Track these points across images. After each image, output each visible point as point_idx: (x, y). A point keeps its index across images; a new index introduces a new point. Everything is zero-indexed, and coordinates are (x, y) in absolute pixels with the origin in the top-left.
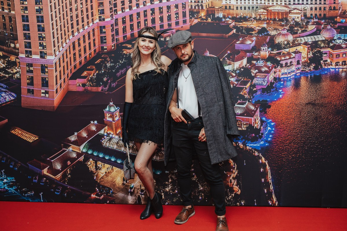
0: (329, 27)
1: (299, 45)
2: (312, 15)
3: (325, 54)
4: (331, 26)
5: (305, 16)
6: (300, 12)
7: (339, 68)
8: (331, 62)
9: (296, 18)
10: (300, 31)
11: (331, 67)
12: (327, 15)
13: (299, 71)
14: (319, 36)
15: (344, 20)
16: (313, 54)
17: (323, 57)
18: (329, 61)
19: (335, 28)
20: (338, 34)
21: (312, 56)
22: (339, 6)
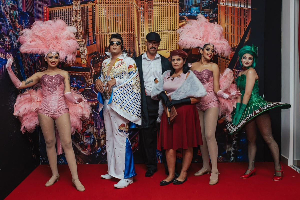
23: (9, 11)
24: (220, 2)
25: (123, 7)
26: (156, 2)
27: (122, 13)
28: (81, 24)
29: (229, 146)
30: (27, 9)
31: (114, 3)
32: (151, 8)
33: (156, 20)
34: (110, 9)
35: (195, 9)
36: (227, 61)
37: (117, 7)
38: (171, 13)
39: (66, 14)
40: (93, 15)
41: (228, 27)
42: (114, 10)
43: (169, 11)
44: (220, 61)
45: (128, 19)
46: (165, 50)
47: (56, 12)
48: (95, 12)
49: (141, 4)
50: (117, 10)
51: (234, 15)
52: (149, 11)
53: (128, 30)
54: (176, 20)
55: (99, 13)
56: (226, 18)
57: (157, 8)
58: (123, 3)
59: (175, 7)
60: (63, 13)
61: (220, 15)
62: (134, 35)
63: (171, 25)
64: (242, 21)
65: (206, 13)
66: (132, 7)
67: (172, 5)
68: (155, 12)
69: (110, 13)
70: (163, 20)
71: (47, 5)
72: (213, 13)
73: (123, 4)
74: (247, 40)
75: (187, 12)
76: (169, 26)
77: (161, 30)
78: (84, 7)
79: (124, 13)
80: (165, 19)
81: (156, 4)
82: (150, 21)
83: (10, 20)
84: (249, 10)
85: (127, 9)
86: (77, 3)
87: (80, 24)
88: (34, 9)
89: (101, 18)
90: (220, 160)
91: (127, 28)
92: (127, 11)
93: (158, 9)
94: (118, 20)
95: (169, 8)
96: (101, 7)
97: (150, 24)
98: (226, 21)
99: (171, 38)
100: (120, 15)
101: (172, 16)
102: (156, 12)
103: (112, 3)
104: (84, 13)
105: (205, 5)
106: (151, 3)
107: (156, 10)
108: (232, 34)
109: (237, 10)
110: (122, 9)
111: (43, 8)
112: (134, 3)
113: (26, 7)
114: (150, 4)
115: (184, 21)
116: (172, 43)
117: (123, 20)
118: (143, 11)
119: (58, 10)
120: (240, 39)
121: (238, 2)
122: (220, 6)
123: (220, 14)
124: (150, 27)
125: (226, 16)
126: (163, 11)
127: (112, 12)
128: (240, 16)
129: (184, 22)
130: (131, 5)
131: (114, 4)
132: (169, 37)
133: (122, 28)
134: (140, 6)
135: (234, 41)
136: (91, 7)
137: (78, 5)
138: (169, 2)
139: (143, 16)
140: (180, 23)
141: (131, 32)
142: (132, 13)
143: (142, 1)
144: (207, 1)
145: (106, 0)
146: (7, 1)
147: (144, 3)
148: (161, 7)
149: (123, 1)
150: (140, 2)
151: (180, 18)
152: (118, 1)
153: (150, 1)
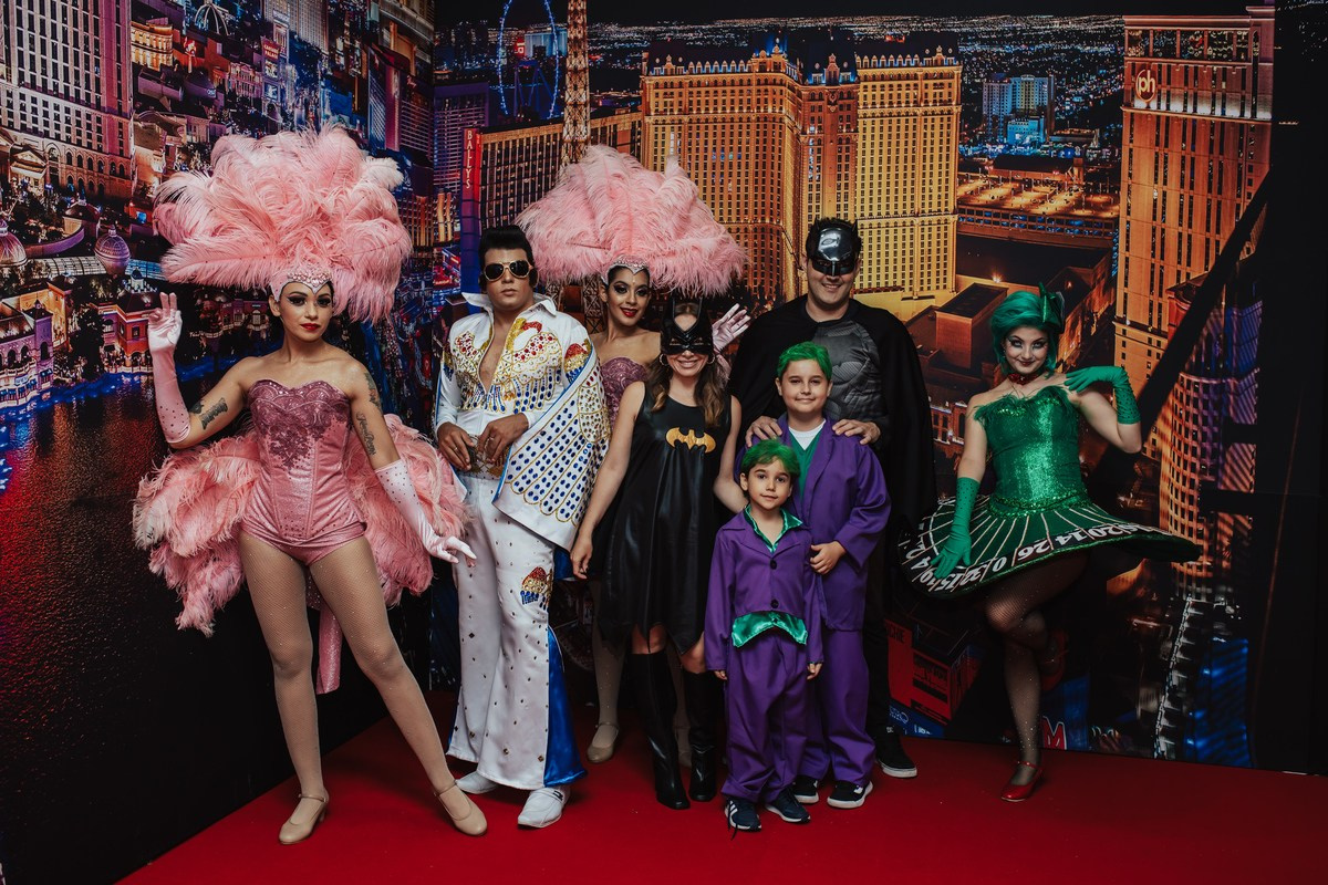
0: (113, 232)
1: (43, 284)
2: (70, 180)
3: (109, 322)
4: (117, 229)
5: (54, 179)
6: (40, 161)
7: (140, 374)
8: (124, 354)
9: (32, 182)
10: (43, 236)
11: (122, 369)
12: (107, 191)
13: (47, 385)
14: (92, 258)
15: (141, 217)
16: (80, 322)
17: (104, 336)
18: (118, 347)
19: (126, 239)
20: (135, 261)
21: (78, 328)
22: (132, 167)
24: (1133, 100)
25: (745, 125)
26: (869, 106)
27: (740, 149)
29: (1151, 691)
30: (404, 142)
31: (711, 111)
32: (848, 127)
33: (867, 173)
34: (694, 135)
35: (1026, 127)
36: (1155, 338)
37: (719, 126)
38: (929, 146)
39: (539, 153)
41: (1164, 200)
42: (711, 139)
43: (917, 139)
44: (1124, 339)
45: (760, 170)
46: (899, 291)
47: (507, 148)
48: (639, 147)
49: (813, 114)
50: (719, 138)
51: (1193, 150)
52: (840, 139)
53: (759, 212)
54: (947, 172)
55: (656, 150)
56: (1157, 161)
57: (873, 128)
58: (745, 111)
59: (945, 123)
60: (528, 151)
61: (1131, 150)
62: (778, 233)
63: (927, 194)
64: (1230, 175)
65: (1070, 145)
66: (777, 127)
67: (933, 114)
68: (864, 144)
69: (694, 150)
70: (893, 172)
71: (475, 123)
72: (1103, 144)
73: (745, 116)
74: (1248, 252)
75: (994, 143)
76: (916, 198)
77: (883, 214)
78: (604, 129)
79: (747, 149)
80: (901, 168)
82: (843, 177)
84: (1262, 125)
85: (758, 132)
86: (581, 113)
88: (432, 138)
90: (1109, 745)
91: (756, 204)
92: (758, 142)
93: (877, 133)
94: (722, 174)
95: (918, 128)
96: (664, 128)
97: (843, 191)
98: (1156, 174)
99: (922, 244)
100: (731, 156)
101: (932, 157)
102: (868, 141)
103: (703, 112)
105: (1068, 111)
106: (849, 109)
107: (869, 134)
108: (1180, 229)
109: (1209, 128)
110: (740, 134)
111: (462, 133)
112: (784, 111)
113: (400, 136)
114: (845, 113)
115: (977, 178)
116: (926, 264)
117: (743, 174)
118: (820, 140)
119: (514, 141)
120: (1217, 250)
121: (1214, 96)
122: (1132, 114)
123: (1131, 146)
124: (842, 203)
125: (1157, 153)
126: (894, 141)
127: (702, 146)
129: (980, 183)
130: (774, 118)
131: (711, 117)
132: (917, 241)
133: (738, 204)
134: (808, 121)
135: (1189, 257)
136: (628, 127)
137: (583, 122)
138: (922, 105)
139: (819, 158)
140: (964, 183)
141: (767, 221)
143: (813, 103)
144: (1078, 95)
145: (680, 102)
146: (328, 117)
147: (824, 109)
148: (890, 122)
149: (745, 102)
150: (807, 106)
151: (961, 167)
152: (724, 101)
153: (847, 102)
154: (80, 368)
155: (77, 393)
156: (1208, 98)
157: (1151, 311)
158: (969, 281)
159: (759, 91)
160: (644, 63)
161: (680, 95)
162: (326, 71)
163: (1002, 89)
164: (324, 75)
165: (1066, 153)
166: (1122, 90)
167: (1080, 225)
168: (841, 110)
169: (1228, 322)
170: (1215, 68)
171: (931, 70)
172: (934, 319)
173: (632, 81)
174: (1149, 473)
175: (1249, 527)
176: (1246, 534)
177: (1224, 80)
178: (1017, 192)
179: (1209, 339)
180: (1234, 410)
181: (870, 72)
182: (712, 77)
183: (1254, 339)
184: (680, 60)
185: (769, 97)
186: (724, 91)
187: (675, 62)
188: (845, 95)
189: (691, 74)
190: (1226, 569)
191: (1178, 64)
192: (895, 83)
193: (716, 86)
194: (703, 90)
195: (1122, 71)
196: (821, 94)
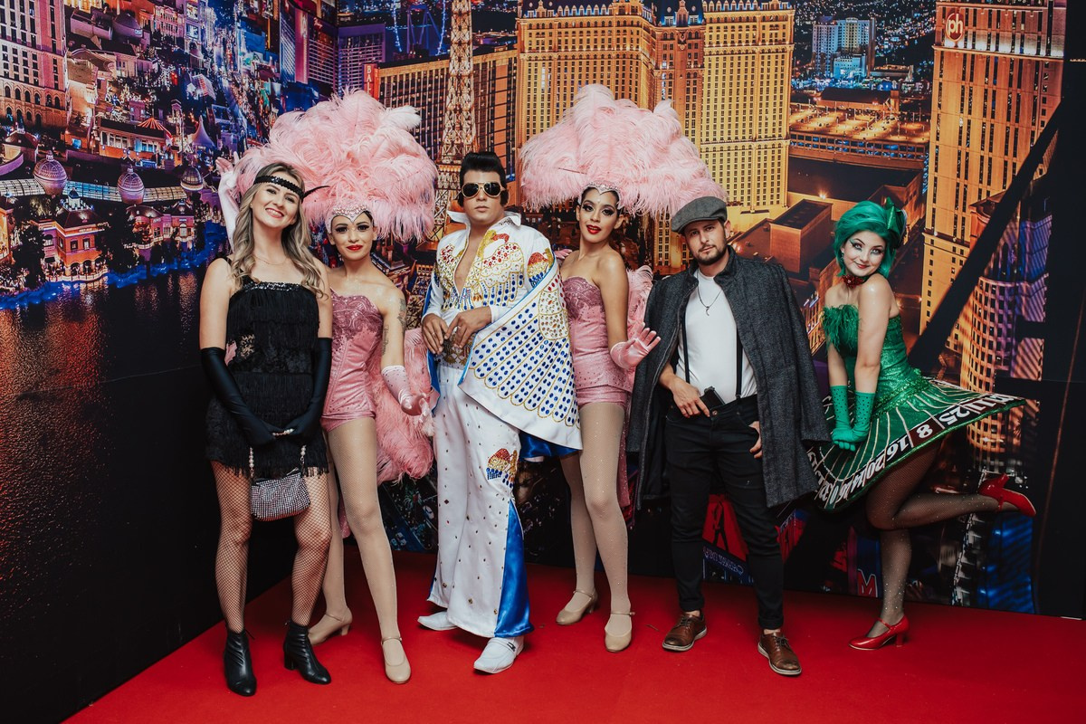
0: (50, 157)
2: (9, 111)
3: (49, 237)
4: (54, 154)
7: (79, 282)
8: (63, 265)
11: (62, 278)
12: (44, 121)
14: (30, 180)
15: (79, 143)
16: (22, 238)
17: (45, 249)
18: (58, 259)
19: (62, 163)
20: (72, 182)
21: (20, 243)
22: (67, 99)
23: (247, 85)
24: (943, 40)
25: (606, 61)
26: (714, 45)
28: (473, 118)
29: (950, 549)
30: (311, 75)
31: (577, 49)
32: (696, 63)
33: (712, 104)
34: (562, 70)
35: (849, 63)
36: (959, 248)
37: (584, 62)
38: (765, 80)
39: (429, 85)
40: (509, 89)
41: (969, 128)
42: (577, 73)
43: (755, 74)
44: (933, 248)
46: (739, 206)
47: (401, 81)
48: (515, 81)
49: (665, 52)
50: (584, 73)
51: (995, 84)
52: (689, 74)
54: (781, 103)
55: (529, 83)
56: (963, 94)
57: (717, 64)
58: (606, 48)
59: (780, 60)
60: (419, 84)
61: (941, 84)
63: (763, 121)
64: (1026, 106)
65: (888, 79)
66: (634, 63)
67: (769, 52)
68: (709, 78)
69: (562, 83)
70: (734, 103)
71: (374, 59)
72: (917, 78)
73: (606, 54)
74: (1041, 173)
75: (821, 77)
76: (754, 125)
77: (726, 139)
80: (741, 99)
81: (714, 50)
83: (251, 109)
84: (1054, 64)
85: (617, 68)
86: (464, 50)
87: (469, 119)
88: (337, 72)
89: (535, 98)
90: (915, 594)
92: (617, 76)
93: (721, 68)
95: (756, 64)
96: (536, 64)
97: (690, 119)
98: (962, 105)
99: (759, 165)
101: (768, 90)
102: (713, 76)
104: (484, 83)
105: (887, 50)
106: (696, 48)
107: (713, 69)
108: (982, 153)
109: (1009, 64)
110: (602, 69)
111: (362, 68)
112: (640, 49)
113: (308, 67)
114: (693, 51)
115: (807, 108)
116: (762, 182)
118: (671, 75)
119: (407, 75)
120: (1014, 171)
121: (1014, 37)
122: (942, 52)
123: (941, 80)
124: (690, 129)
125: (963, 87)
126: (735, 75)
127: (569, 80)
128: (1019, 86)
129: (809, 112)
130: (632, 55)
131: (577, 54)
132: (754, 163)
134: (661, 58)
135: (989, 177)
136: (505, 63)
137: (467, 58)
138: (760, 44)
139: (670, 90)
140: (796, 112)
142: (634, 83)
143: (665, 42)
144: (895, 36)
145: (551, 42)
146: (244, 54)
147: (675, 47)
148: (732, 59)
149: (606, 41)
150: (661, 44)
151: (793, 98)
152: (588, 40)
153: (695, 41)
154: (22, 278)
155: (21, 300)
156: (1009, 38)
157: (955, 223)
158: (798, 198)
159: (618, 31)
160: (519, 7)
161: (551, 35)
162: (241, 13)
163: (829, 30)
164: (240, 17)
165: (884, 86)
166: (934, 32)
167: (897, 149)
168: (690, 48)
169: (1022, 234)
170: (1015, 12)
171: (767, 14)
172: (768, 230)
173: (509, 22)
174: (951, 363)
175: (1037, 410)
176: (1034, 415)
177: (1023, 22)
178: (841, 120)
179: (1005, 248)
180: (1026, 309)
181: (715, 15)
182: (578, 19)
183: (1044, 248)
184: (551, 4)
185: (628, 37)
186: (589, 32)
187: (546, 6)
188: (693, 36)
189: (560, 16)
190: (1017, 445)
191: (983, 8)
192: (736, 25)
193: (581, 27)
194: (570, 31)
195: (934, 14)
196: (672, 35)
